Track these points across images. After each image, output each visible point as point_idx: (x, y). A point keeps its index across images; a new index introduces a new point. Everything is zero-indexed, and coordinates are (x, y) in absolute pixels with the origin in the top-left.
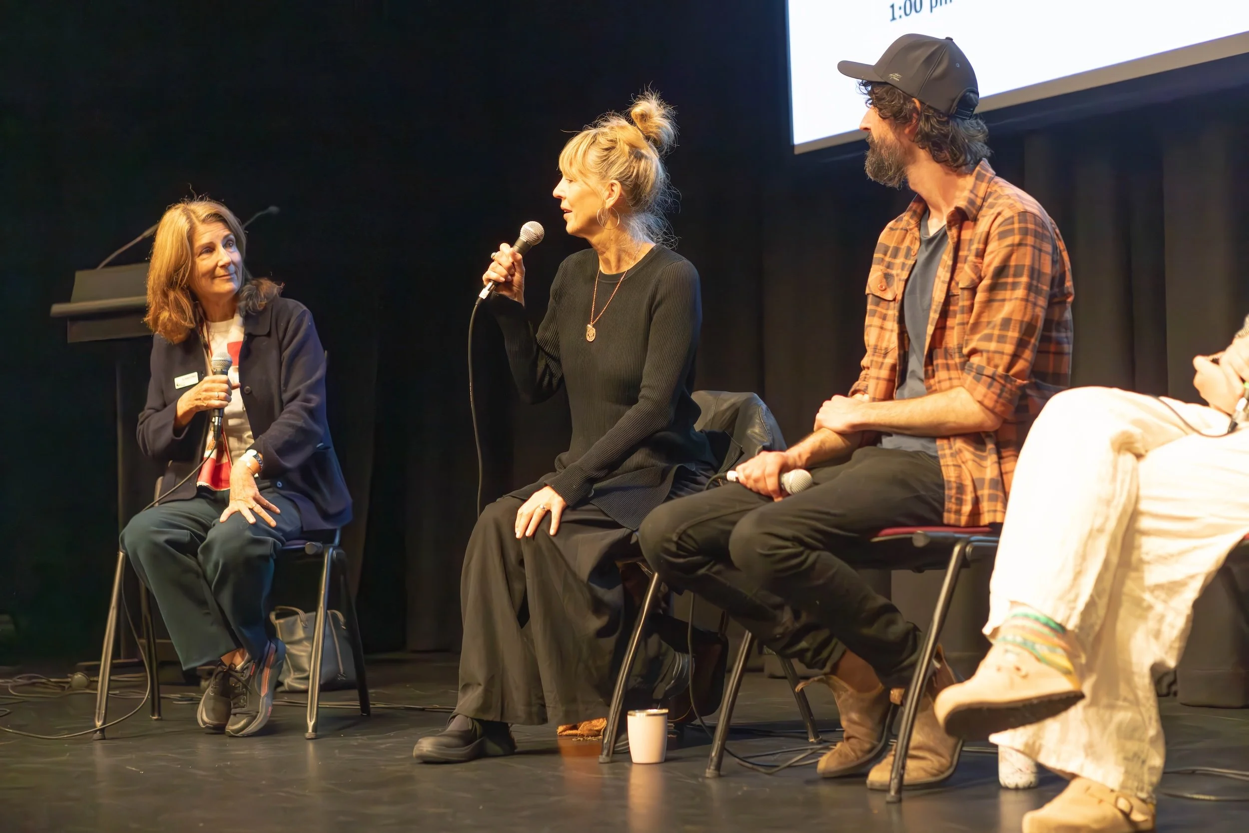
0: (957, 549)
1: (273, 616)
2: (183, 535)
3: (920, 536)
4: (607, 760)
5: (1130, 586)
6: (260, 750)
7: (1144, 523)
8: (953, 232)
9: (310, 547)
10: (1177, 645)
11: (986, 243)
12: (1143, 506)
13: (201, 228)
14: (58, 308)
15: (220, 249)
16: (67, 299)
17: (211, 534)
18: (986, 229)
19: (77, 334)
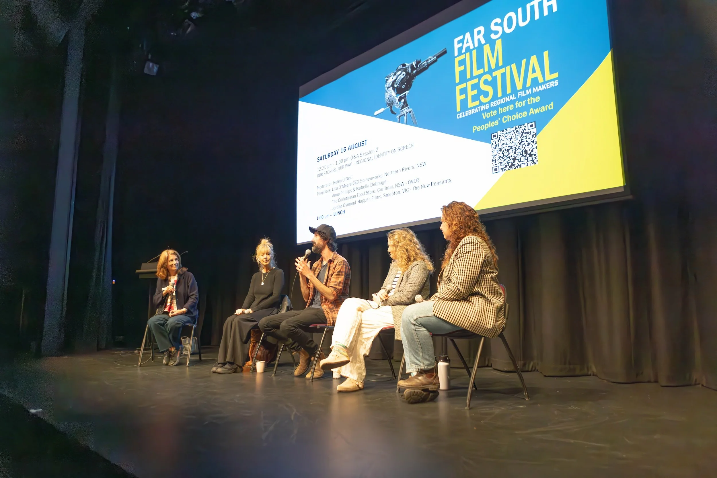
0: (326, 329)
1: (181, 339)
2: (162, 322)
3: (318, 326)
4: (252, 372)
5: (360, 338)
6: (176, 369)
7: (363, 325)
8: (329, 264)
9: (190, 325)
10: (369, 350)
11: (336, 266)
12: (363, 322)
13: (170, 255)
14: (137, 271)
15: (174, 261)
16: (140, 269)
17: (168, 322)
18: (336, 264)
19: (141, 277)
